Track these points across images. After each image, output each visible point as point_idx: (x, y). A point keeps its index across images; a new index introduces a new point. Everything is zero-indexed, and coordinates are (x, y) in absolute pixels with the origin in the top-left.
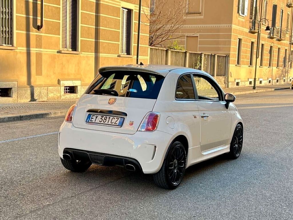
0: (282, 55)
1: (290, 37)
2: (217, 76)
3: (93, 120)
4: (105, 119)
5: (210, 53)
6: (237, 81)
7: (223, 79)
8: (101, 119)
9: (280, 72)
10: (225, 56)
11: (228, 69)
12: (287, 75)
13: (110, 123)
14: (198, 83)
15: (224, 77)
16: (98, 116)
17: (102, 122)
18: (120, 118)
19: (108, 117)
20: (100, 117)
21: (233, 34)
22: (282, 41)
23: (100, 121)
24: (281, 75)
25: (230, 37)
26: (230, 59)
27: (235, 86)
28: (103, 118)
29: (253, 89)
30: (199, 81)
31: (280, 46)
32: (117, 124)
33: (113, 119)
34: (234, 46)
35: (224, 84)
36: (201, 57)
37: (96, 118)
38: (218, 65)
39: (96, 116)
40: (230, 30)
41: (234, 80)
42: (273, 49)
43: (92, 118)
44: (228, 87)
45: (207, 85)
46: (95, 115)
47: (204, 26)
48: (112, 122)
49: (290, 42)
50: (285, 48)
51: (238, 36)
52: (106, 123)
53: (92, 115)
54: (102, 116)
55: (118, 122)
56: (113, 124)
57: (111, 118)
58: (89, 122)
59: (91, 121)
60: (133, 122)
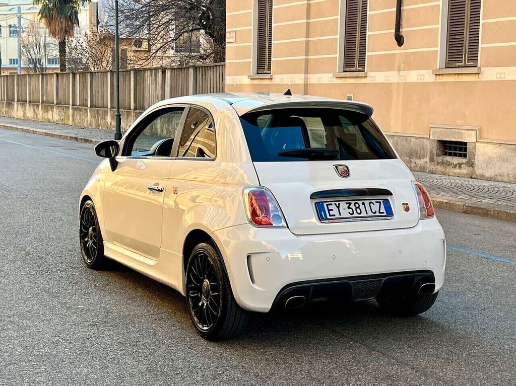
3: (335, 212)
4: (356, 208)
8: (349, 208)
13: (370, 213)
16: (339, 204)
17: (355, 215)
18: (381, 201)
19: (360, 203)
20: (343, 205)
23: (349, 213)
32: (383, 213)
33: (371, 204)
37: (338, 207)
39: (335, 204)
43: (329, 210)
46: (333, 203)
48: (374, 212)
52: (364, 214)
53: (325, 204)
54: (347, 203)
55: (383, 209)
56: (378, 214)
57: (367, 203)
58: (327, 219)
59: (330, 216)
60: (407, 204)
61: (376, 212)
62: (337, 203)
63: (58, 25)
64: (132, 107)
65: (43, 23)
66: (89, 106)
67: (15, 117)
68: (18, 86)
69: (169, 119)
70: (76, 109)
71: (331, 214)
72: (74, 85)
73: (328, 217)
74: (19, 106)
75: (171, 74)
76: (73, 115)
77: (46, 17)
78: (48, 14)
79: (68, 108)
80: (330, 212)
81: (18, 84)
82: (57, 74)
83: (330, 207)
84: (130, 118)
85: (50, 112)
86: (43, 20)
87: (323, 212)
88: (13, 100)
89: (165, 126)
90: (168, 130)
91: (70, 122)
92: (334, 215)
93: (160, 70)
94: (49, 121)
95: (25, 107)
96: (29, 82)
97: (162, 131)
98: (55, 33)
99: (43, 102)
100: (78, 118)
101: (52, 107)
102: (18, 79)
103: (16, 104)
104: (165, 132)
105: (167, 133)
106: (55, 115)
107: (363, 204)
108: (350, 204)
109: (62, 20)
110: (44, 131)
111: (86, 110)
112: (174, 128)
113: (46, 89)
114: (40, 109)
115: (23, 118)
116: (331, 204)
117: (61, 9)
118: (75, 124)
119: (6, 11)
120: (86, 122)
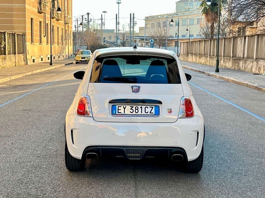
0: (60, 33)
1: (64, 18)
2: (18, 54)
3: (122, 111)
4: (136, 109)
5: (11, 32)
6: (33, 58)
7: (23, 57)
8: (131, 109)
9: (60, 49)
10: (22, 34)
11: (26, 47)
12: (64, 51)
13: (144, 113)
14: (4, 61)
15: (23, 55)
16: (126, 107)
17: (134, 113)
18: (154, 107)
19: (139, 107)
20: (128, 107)
21: (27, 13)
22: (59, 21)
23: (130, 112)
24: (61, 51)
25: (24, 16)
26: (27, 37)
27: (32, 63)
28: (134, 109)
29: (50, 65)
30: (5, 59)
31: (58, 26)
32: (153, 113)
33: (146, 108)
34: (28, 25)
35: (23, 61)
36: (5, 36)
37: (124, 108)
38: (18, 44)
39: (123, 107)
40: (24, 9)
41: (31, 57)
42: (54, 28)
43: (118, 110)
44: (27, 64)
45: (11, 63)
46: (122, 106)
47: (3, 5)
48: (146, 112)
49: (64, 22)
50: (61, 27)
51: (30, 15)
52: (139, 113)
53: (117, 106)
54: (130, 107)
55: (153, 111)
56: (149, 113)
57: (144, 107)
58: (116, 114)
59: (118, 112)
60: (171, 109)
61: (148, 112)
62: (125, 106)
63: (211, 17)
64: (231, 56)
65: (204, 16)
66: (215, 56)
67: (189, 61)
68: (191, 47)
69: (245, 62)
70: (211, 57)
71: (119, 112)
72: (210, 45)
73: (117, 113)
74: (191, 56)
75: (248, 38)
76: (209, 60)
77: (205, 13)
78: (206, 12)
79: (207, 57)
80: (119, 110)
81: (191, 46)
82: (205, 41)
83: (119, 108)
84: (230, 62)
85: (201, 59)
86: (204, 15)
87: (114, 111)
88: (189, 54)
89: (244, 65)
90: (244, 67)
91: (208, 64)
92: (121, 113)
93: (243, 37)
94: (201, 63)
95: (193, 56)
96: (195, 44)
97: (242, 68)
98: (209, 21)
99: (199, 54)
100: (211, 62)
101: (202, 56)
102: (191, 43)
103: (190, 55)
104: (243, 69)
105: (244, 69)
106: (203, 60)
107: (141, 107)
108: (133, 107)
109: (213, 14)
110: (190, 68)
111: (214, 58)
112: (247, 66)
113: (201, 48)
114: (198, 57)
115: (192, 62)
116: (121, 107)
117: (212, 9)
118: (210, 65)
119: (196, 12)
120: (214, 63)
